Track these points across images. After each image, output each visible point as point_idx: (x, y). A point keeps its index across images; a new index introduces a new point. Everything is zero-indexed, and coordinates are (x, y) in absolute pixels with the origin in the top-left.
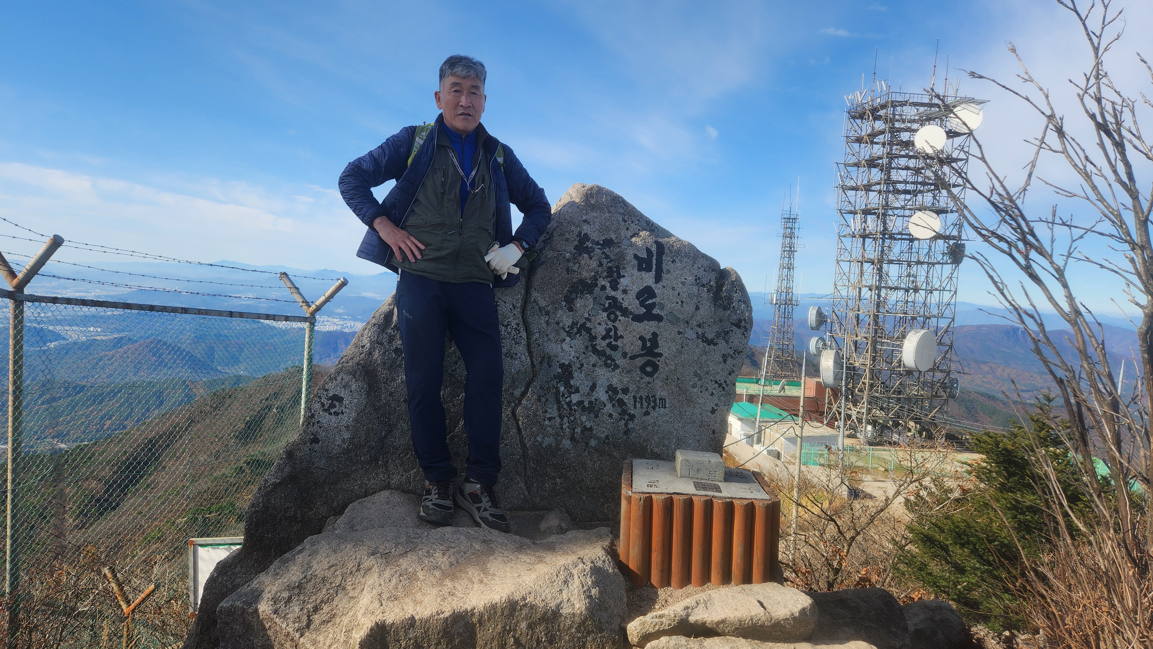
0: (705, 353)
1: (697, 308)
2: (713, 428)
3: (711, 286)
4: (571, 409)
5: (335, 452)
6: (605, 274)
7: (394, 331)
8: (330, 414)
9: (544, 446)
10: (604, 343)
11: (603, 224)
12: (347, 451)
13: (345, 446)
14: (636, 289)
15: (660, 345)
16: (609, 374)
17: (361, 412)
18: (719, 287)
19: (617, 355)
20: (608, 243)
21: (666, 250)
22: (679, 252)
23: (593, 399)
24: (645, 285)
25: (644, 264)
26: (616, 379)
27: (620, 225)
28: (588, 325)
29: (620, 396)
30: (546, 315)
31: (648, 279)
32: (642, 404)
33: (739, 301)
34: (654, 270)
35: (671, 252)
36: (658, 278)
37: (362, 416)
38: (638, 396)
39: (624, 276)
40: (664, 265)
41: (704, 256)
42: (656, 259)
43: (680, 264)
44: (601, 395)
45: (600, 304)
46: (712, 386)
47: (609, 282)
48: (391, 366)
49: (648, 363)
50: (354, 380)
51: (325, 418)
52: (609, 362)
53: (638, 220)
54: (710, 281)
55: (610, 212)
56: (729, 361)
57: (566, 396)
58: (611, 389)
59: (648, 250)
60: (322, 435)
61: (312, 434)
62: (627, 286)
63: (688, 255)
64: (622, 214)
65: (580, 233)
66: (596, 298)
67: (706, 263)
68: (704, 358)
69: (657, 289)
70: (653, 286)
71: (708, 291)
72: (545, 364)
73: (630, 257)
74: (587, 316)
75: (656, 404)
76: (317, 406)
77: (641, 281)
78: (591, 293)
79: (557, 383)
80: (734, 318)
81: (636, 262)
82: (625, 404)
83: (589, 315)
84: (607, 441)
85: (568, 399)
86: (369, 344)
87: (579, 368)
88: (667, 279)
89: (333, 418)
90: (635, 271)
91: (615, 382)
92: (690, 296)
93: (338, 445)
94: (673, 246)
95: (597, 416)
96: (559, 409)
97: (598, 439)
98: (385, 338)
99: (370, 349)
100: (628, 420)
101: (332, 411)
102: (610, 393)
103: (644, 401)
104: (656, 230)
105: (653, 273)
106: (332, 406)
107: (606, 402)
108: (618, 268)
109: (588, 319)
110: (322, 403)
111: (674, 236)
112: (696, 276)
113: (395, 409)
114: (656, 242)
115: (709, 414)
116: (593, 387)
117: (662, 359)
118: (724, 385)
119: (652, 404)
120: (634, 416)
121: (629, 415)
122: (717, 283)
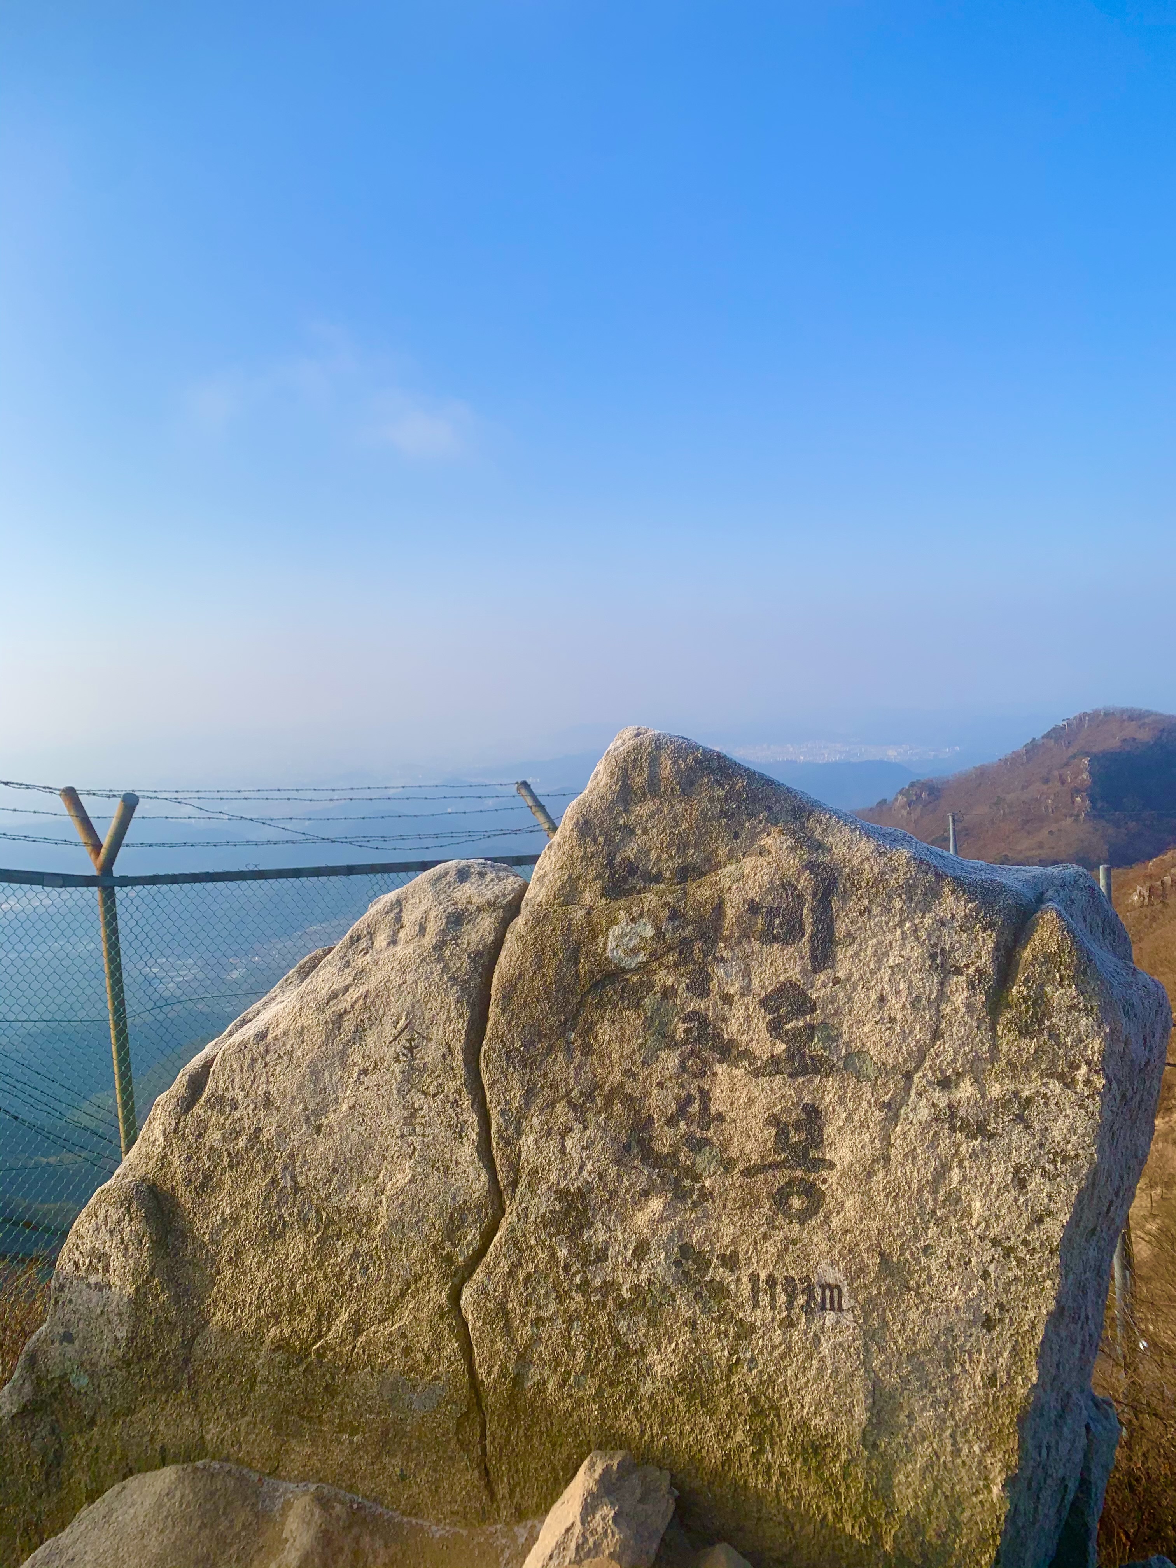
0: (958, 1159)
2: (990, 1370)
3: (981, 971)
4: (588, 1302)
6: (673, 956)
7: (205, 1111)
8: (89, 1286)
10: (673, 1134)
14: (760, 989)
15: (827, 1138)
16: (682, 1216)
18: (1008, 972)
19: (706, 1165)
20: (685, 876)
21: (842, 884)
23: (642, 1278)
24: (782, 978)
25: (778, 926)
26: (703, 1229)
27: (714, 828)
28: (631, 1087)
29: (717, 1272)
30: (525, 1066)
31: (790, 962)
32: (773, 1298)
34: (806, 936)
35: (856, 886)
36: (820, 959)
37: (146, 1294)
38: (764, 1274)
39: (723, 959)
40: (836, 923)
42: (814, 908)
43: (883, 919)
44: (663, 1267)
45: (663, 1033)
47: (683, 975)
49: (794, 1186)
50: (128, 1218)
51: (79, 1294)
52: (686, 1182)
53: (769, 809)
54: (978, 957)
55: (686, 799)
58: (689, 1255)
59: (789, 887)
60: (77, 1327)
61: (63, 1324)
62: (732, 983)
63: (906, 891)
64: (721, 800)
65: (611, 858)
66: (650, 1017)
67: (966, 909)
68: (957, 1174)
69: (819, 987)
70: (806, 981)
71: (972, 985)
72: (522, 1187)
73: (736, 908)
74: (627, 1064)
75: (811, 1297)
77: (770, 969)
78: (637, 1005)
82: (728, 1294)
83: (634, 1063)
84: (682, 1386)
85: (579, 1278)
87: (605, 1201)
88: (845, 959)
89: (94, 1296)
90: (755, 945)
91: (699, 1236)
93: (108, 1350)
94: (860, 872)
95: (653, 1322)
96: (559, 1298)
98: (190, 1127)
100: (738, 1336)
101: (92, 1280)
102: (687, 1264)
103: (779, 1288)
104: (820, 830)
105: (805, 945)
107: (676, 1286)
108: (708, 938)
109: (630, 1073)
110: (75, 1262)
112: (934, 946)
114: (812, 866)
115: (977, 1331)
116: (642, 1250)
117: (833, 1176)
118: (1022, 1252)
119: (801, 1300)
120: (753, 1327)
121: (741, 1323)
122: (999, 961)
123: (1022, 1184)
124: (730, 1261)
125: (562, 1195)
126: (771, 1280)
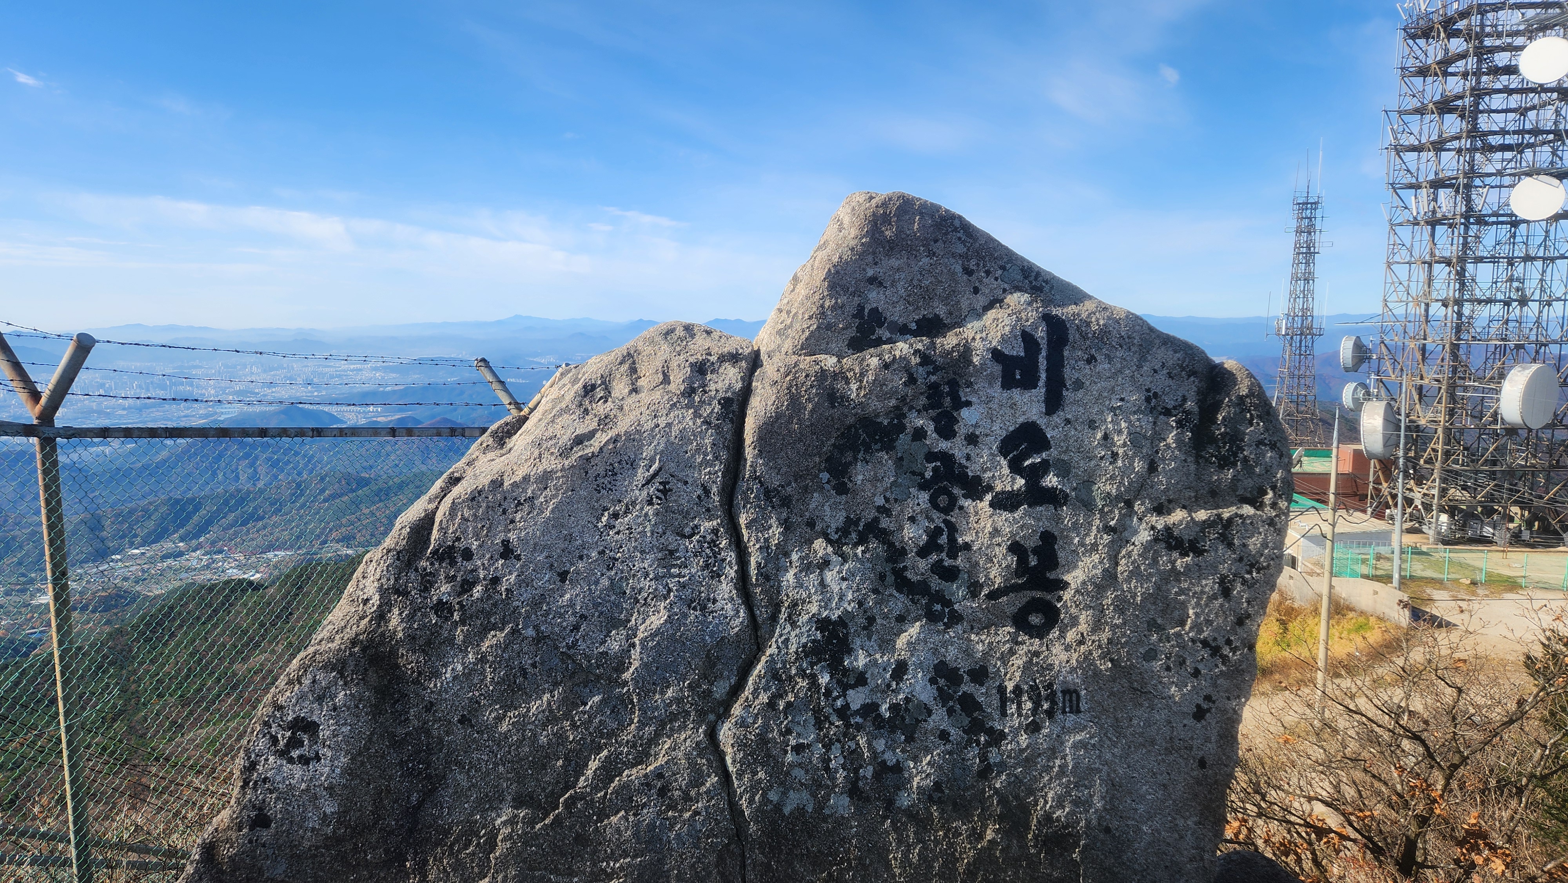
0: (1174, 574)
1: (1152, 468)
2: (1201, 753)
3: (1187, 413)
4: (848, 725)
5: (306, 844)
6: (923, 401)
7: (432, 564)
8: (291, 761)
9: (787, 810)
10: (923, 565)
11: (915, 282)
12: (334, 841)
13: (329, 830)
14: (999, 430)
15: (1062, 561)
16: (936, 638)
17: (360, 754)
18: (1208, 413)
19: (958, 591)
20: (930, 327)
21: (1073, 335)
22: (1104, 333)
24: (1021, 420)
27: (957, 282)
28: (885, 523)
29: (967, 687)
30: (782, 505)
32: (1019, 707)
33: (1260, 443)
34: (1041, 383)
35: (1084, 337)
36: (1053, 403)
37: (363, 763)
38: (1010, 685)
39: (968, 404)
41: (1168, 341)
42: (1048, 358)
43: (1107, 366)
45: (914, 473)
46: (1194, 654)
47: (933, 419)
48: (429, 643)
49: (1034, 606)
50: (341, 683)
51: (280, 771)
52: (938, 607)
53: (1003, 268)
54: (1184, 399)
55: (931, 254)
56: (1236, 591)
57: (835, 694)
59: (1027, 338)
60: (276, 808)
61: (254, 806)
62: (976, 426)
63: (1125, 342)
64: (965, 257)
65: (861, 308)
66: (901, 459)
67: (1172, 358)
70: (1042, 422)
71: (1180, 424)
72: (782, 621)
74: (880, 501)
75: (1054, 703)
76: (263, 743)
77: (1009, 412)
78: (889, 447)
79: (812, 665)
81: (997, 369)
82: (978, 706)
83: (887, 500)
84: (936, 795)
85: (839, 703)
86: (377, 597)
87: (865, 628)
88: (1076, 402)
89: (298, 771)
90: (996, 391)
91: (951, 654)
92: (1134, 439)
93: (313, 829)
94: (1088, 324)
96: (819, 725)
98: (412, 582)
99: (380, 606)
100: (988, 744)
101: (295, 754)
102: (942, 682)
103: (1025, 698)
104: (1047, 288)
105: (1041, 391)
106: (294, 743)
107: (931, 703)
108: (954, 385)
109: (884, 511)
110: (272, 737)
111: (1090, 298)
112: (1148, 390)
113: (441, 740)
114: (1047, 318)
115: (1190, 721)
116: (900, 670)
117: (1067, 595)
119: (1045, 706)
120: (1001, 735)
121: (990, 731)
122: (1201, 403)
123: (1226, 593)
124: (979, 675)
125: (823, 624)
126: (1018, 691)
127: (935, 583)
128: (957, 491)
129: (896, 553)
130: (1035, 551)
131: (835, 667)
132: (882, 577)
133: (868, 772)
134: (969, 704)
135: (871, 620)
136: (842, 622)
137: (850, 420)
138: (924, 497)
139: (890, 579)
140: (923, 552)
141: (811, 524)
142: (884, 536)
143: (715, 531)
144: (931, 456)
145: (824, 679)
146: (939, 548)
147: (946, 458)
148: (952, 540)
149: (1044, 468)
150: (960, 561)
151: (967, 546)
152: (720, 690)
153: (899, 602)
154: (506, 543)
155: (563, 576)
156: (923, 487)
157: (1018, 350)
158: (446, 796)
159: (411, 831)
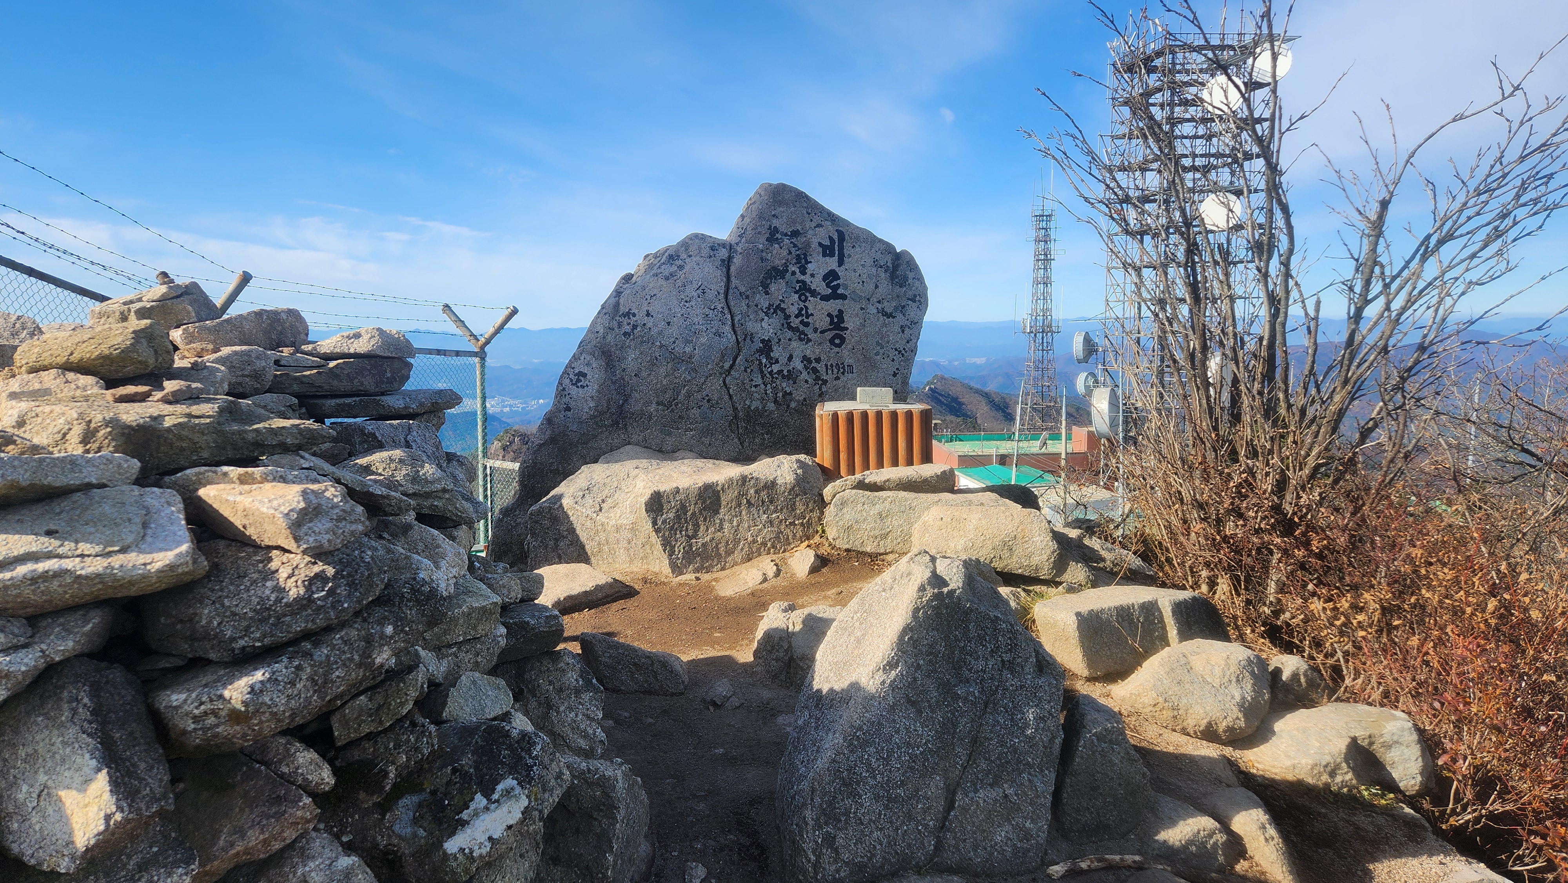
0: (885, 325)
1: (877, 287)
2: (896, 389)
3: (888, 267)
4: (773, 378)
5: (584, 418)
6: (794, 261)
7: (621, 318)
8: (578, 387)
9: (752, 408)
10: (797, 321)
11: (790, 217)
12: (593, 417)
13: (592, 413)
14: (822, 272)
15: (846, 320)
16: (803, 347)
17: (602, 385)
18: (896, 267)
19: (809, 331)
20: (795, 234)
21: (847, 237)
22: (857, 238)
23: (791, 368)
24: (830, 269)
25: (827, 251)
26: (810, 351)
27: (805, 217)
28: (783, 306)
29: (814, 364)
30: (746, 298)
31: (832, 263)
32: (833, 371)
33: (914, 278)
34: (836, 255)
35: (851, 238)
36: (841, 263)
37: (603, 388)
38: (829, 364)
39: (811, 262)
40: (845, 251)
41: (880, 241)
42: (838, 246)
43: (859, 249)
44: (797, 364)
45: (792, 287)
46: (892, 353)
47: (798, 268)
48: (622, 347)
49: (836, 336)
50: (594, 359)
51: (574, 391)
52: (803, 336)
53: (821, 212)
54: (887, 262)
55: (794, 206)
56: (907, 330)
57: (768, 366)
58: (806, 359)
59: (831, 238)
60: (572, 404)
61: (564, 403)
62: (814, 270)
63: (865, 241)
64: (806, 207)
65: (770, 226)
66: (787, 282)
67: (882, 247)
68: (885, 329)
69: (841, 272)
70: (837, 270)
71: (886, 271)
72: (748, 340)
73: (814, 245)
74: (781, 298)
75: (844, 369)
76: (566, 381)
77: (825, 265)
78: (783, 278)
79: (760, 356)
80: (910, 294)
81: (820, 249)
82: (818, 371)
83: (783, 297)
84: (805, 403)
85: (770, 369)
86: (602, 330)
87: (777, 343)
88: (848, 263)
89: (580, 390)
90: (820, 257)
91: (808, 353)
92: (870, 276)
93: (586, 412)
94: (852, 233)
95: (795, 383)
96: (763, 377)
97: (798, 401)
99: (603, 333)
100: (822, 384)
101: (579, 384)
102: (805, 362)
103: (834, 368)
104: (837, 220)
105: (836, 258)
106: (579, 381)
107: (802, 370)
108: (805, 255)
109: (782, 301)
110: (570, 379)
111: (853, 224)
112: (874, 258)
113: (628, 382)
114: (838, 231)
115: (891, 377)
116: (790, 358)
117: (848, 332)
118: (903, 352)
119: (842, 370)
120: (826, 381)
121: (822, 380)
122: (893, 264)
123: (903, 331)
124: (818, 360)
125: (763, 341)
126: (832, 365)
127: (801, 328)
128: (808, 294)
129: (787, 317)
130: (836, 316)
131: (768, 357)
132: (783, 325)
133: (780, 395)
134: (815, 371)
135: (780, 340)
136: (769, 340)
137: (769, 268)
138: (797, 296)
139: (786, 326)
140: (797, 316)
141: (757, 306)
142: (783, 310)
143: (723, 308)
144: (798, 282)
145: (764, 361)
146: (803, 315)
147: (804, 282)
148: (807, 312)
149: (838, 286)
150: (810, 320)
151: (812, 315)
152: (727, 365)
153: (789, 334)
154: (648, 311)
155: (669, 323)
156: (795, 293)
157: (827, 242)
158: (632, 401)
159: (620, 414)
